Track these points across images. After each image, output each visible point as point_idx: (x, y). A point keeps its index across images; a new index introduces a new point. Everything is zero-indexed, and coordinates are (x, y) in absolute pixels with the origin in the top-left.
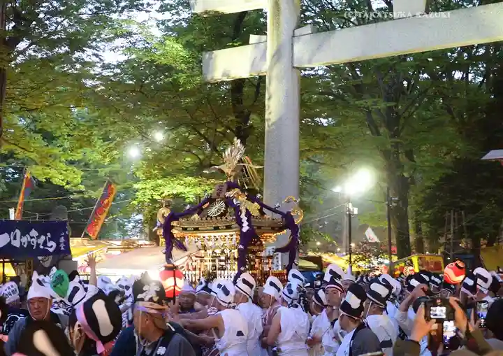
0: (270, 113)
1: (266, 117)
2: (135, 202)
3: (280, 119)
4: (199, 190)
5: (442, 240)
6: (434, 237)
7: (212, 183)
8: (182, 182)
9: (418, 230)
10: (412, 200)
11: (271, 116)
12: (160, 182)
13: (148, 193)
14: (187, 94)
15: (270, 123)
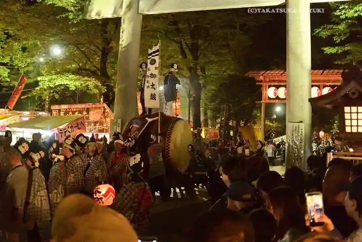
0: (122, 41)
1: (120, 43)
2: (38, 88)
3: (128, 45)
4: (78, 83)
5: (219, 120)
6: (215, 118)
7: (86, 80)
8: (67, 78)
9: (206, 114)
10: (203, 96)
11: (122, 43)
12: (54, 77)
13: (47, 83)
14: (74, 25)
15: (122, 46)
